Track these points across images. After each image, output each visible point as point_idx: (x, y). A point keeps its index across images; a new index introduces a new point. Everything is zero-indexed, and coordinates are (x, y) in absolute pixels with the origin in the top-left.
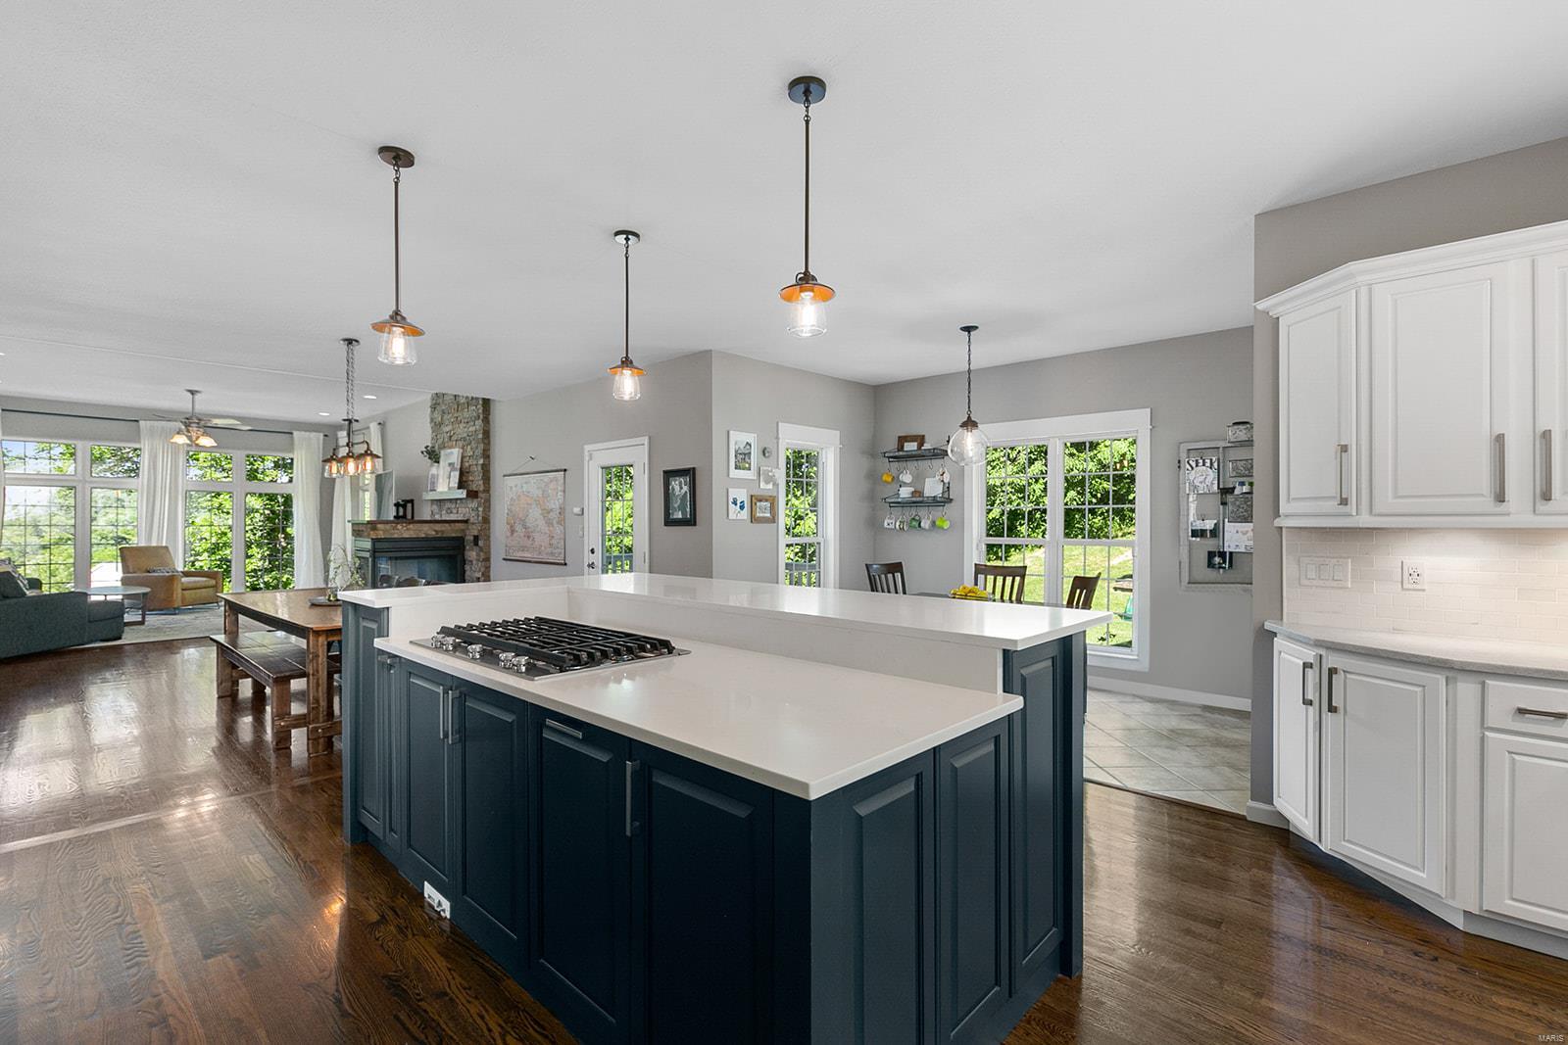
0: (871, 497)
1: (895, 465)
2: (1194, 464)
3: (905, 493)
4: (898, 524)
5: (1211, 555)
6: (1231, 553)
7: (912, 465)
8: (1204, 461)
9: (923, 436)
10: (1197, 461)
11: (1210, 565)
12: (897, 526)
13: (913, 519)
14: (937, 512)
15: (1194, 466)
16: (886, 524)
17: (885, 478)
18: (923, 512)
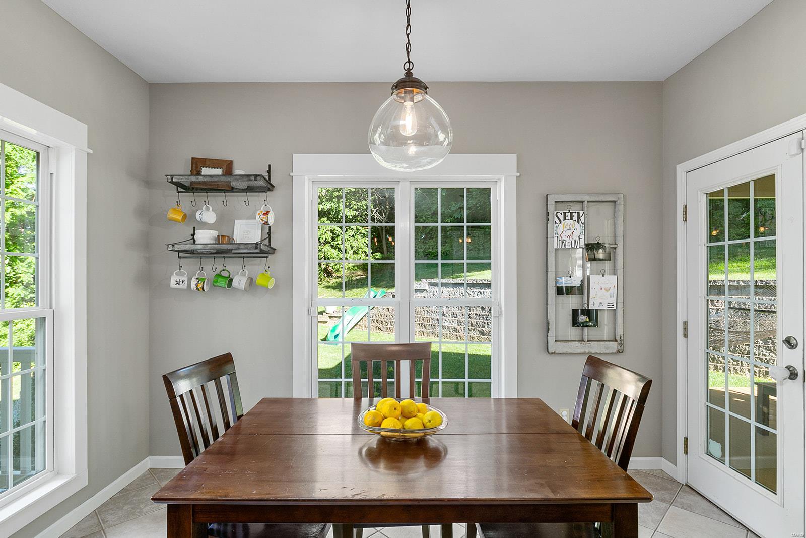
0: (145, 243)
1: (187, 198)
2: (561, 217)
3: (205, 237)
4: (194, 282)
5: (575, 313)
6: (597, 310)
7: (217, 199)
8: (571, 213)
9: (231, 162)
10: (565, 214)
11: (575, 323)
12: (193, 286)
13: (219, 275)
14: (256, 267)
15: (562, 219)
16: (173, 283)
17: (172, 215)
18: (233, 267)
